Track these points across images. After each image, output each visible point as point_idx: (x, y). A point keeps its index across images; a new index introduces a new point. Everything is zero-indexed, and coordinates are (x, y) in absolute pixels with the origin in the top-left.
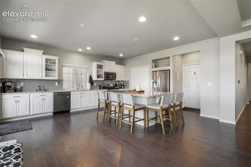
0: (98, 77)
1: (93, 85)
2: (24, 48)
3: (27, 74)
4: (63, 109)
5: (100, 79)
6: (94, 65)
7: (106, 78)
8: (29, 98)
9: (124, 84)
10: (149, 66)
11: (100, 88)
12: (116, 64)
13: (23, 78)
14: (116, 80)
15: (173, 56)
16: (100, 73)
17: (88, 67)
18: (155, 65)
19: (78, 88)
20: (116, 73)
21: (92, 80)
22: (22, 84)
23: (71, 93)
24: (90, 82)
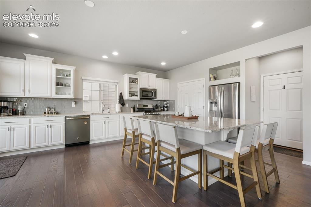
0: (132, 94)
1: (124, 106)
2: (25, 54)
3: (29, 91)
4: (78, 139)
5: (134, 98)
6: (126, 78)
7: (142, 96)
8: (29, 125)
9: (168, 105)
10: (204, 79)
11: (134, 111)
12: (157, 77)
13: (24, 95)
14: (156, 100)
15: (246, 60)
16: (133, 90)
17: (118, 82)
18: (215, 77)
19: (103, 111)
20: (156, 90)
21: (123, 99)
22: (26, 104)
23: (91, 117)
24: (120, 102)
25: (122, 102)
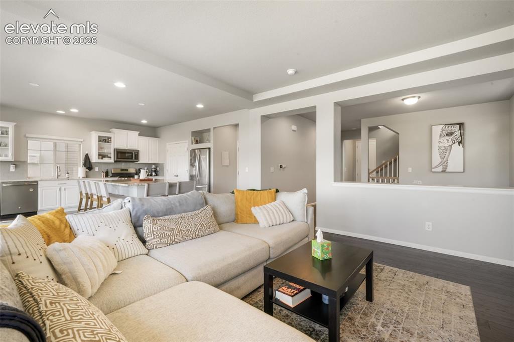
0: (102, 156)
1: (92, 170)
4: (20, 209)
5: (106, 160)
6: (94, 136)
7: (118, 158)
9: (158, 168)
11: (107, 176)
12: (140, 135)
14: (139, 162)
15: (215, 128)
16: (105, 151)
17: (82, 140)
18: (197, 140)
19: (58, 176)
20: (139, 151)
21: (90, 161)
23: (39, 183)
24: (85, 165)
25: (88, 165)
